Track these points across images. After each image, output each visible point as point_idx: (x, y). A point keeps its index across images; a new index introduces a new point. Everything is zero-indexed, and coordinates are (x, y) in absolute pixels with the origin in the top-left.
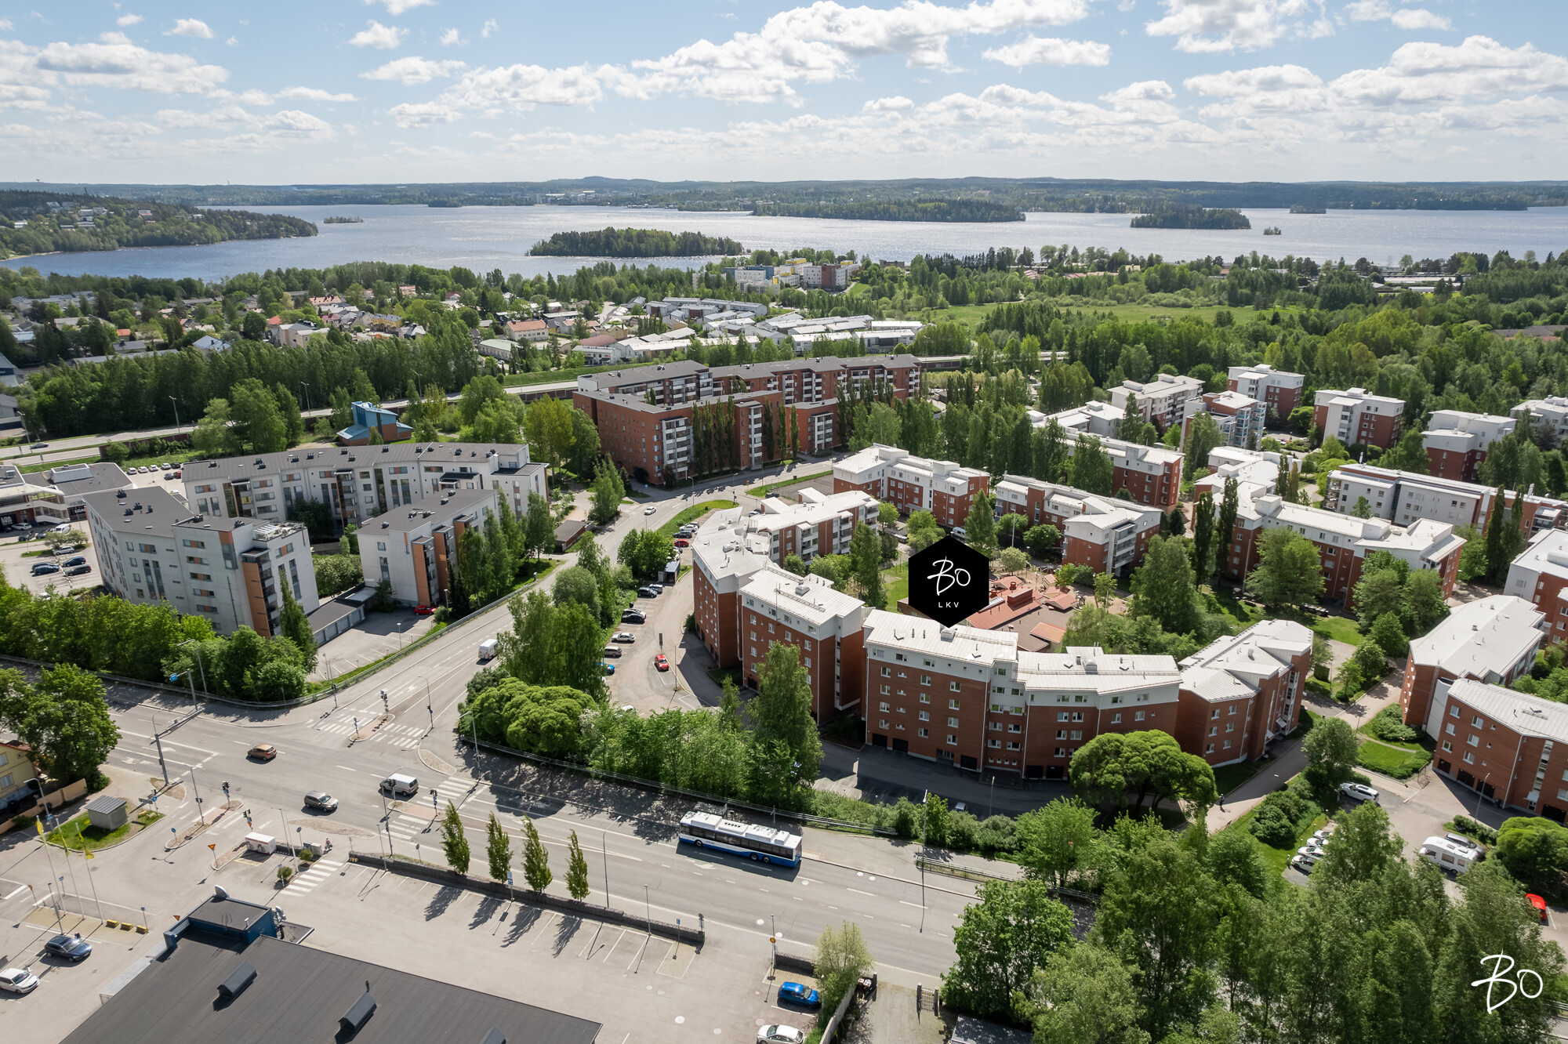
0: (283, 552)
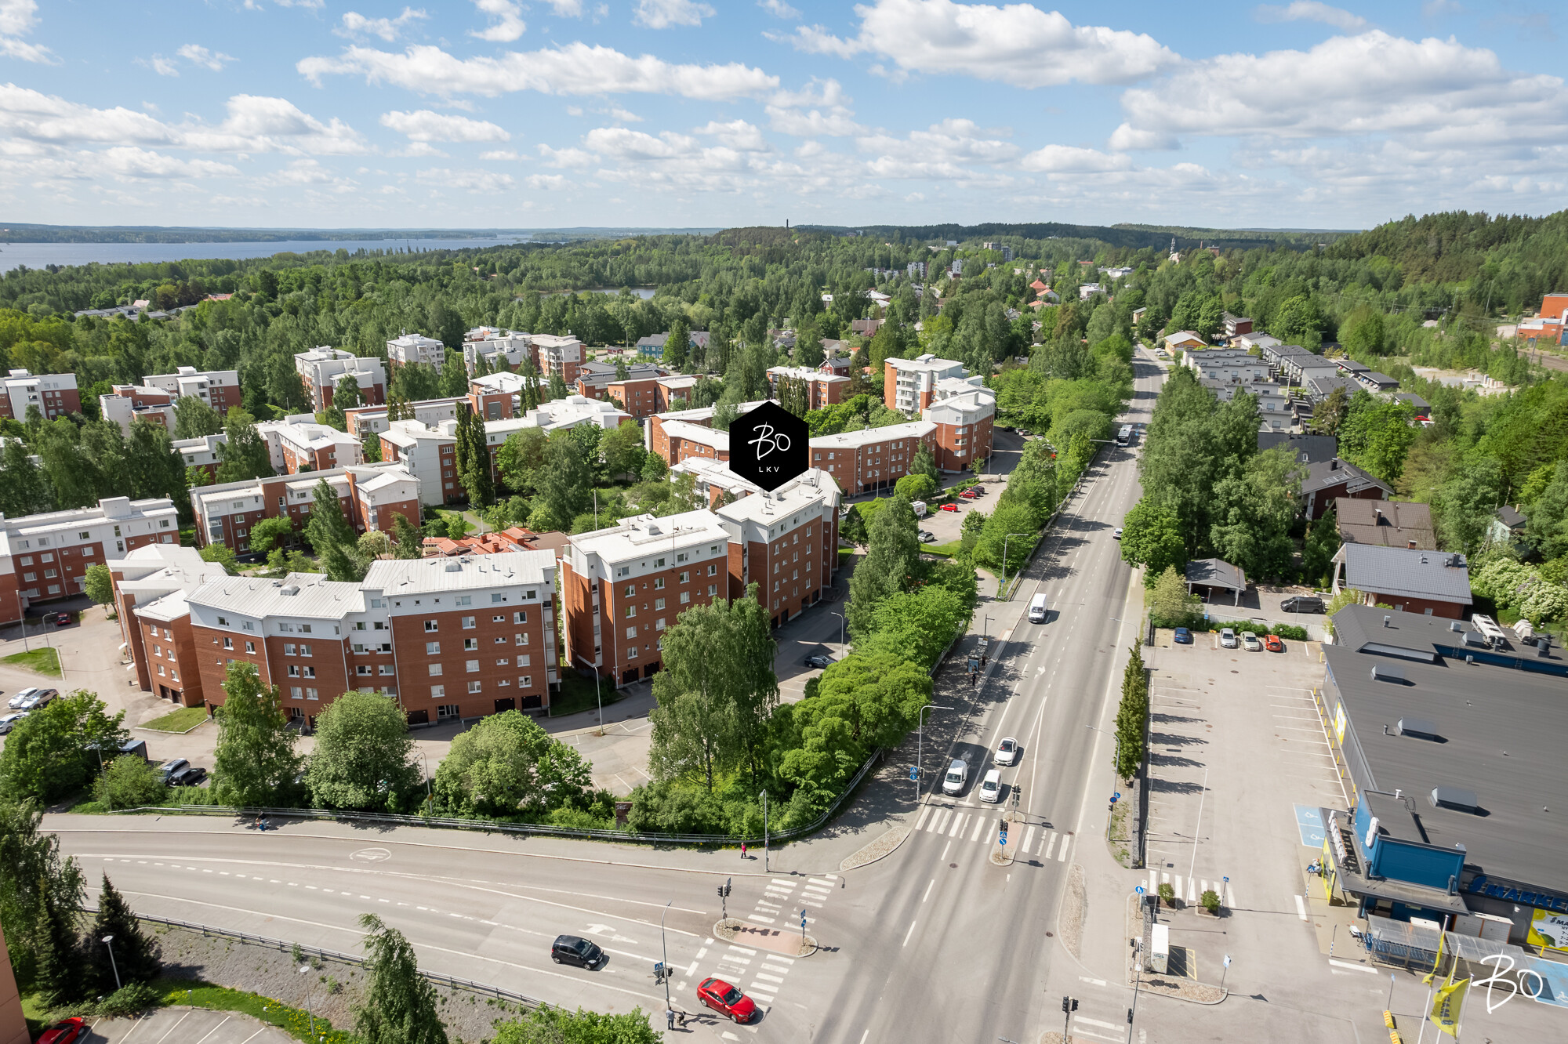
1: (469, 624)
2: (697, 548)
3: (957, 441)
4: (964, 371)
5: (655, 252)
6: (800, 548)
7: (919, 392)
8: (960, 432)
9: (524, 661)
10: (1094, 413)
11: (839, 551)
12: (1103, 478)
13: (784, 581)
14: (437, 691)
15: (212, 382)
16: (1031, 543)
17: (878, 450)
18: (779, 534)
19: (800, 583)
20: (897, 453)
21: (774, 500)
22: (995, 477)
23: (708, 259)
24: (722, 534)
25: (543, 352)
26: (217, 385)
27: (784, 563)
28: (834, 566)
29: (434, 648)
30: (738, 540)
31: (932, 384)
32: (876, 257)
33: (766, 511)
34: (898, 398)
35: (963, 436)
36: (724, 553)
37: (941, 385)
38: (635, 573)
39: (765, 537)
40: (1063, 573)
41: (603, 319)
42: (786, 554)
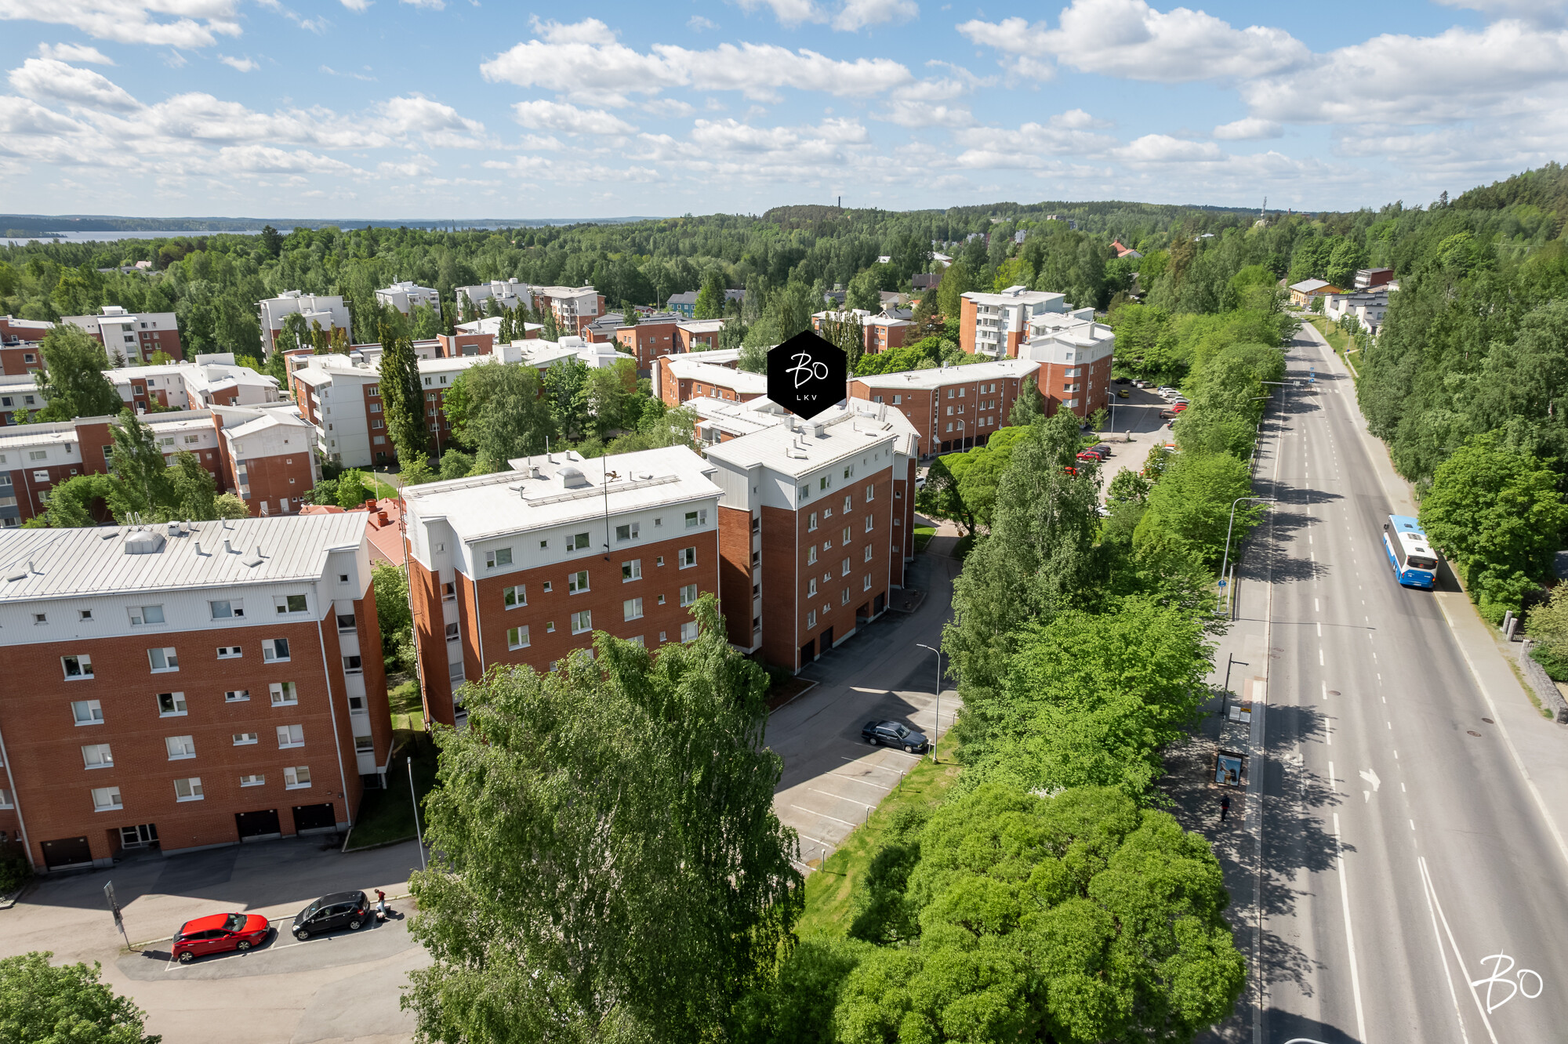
1: (164, 662)
2: (657, 513)
3: (1067, 386)
4: (1065, 305)
5: (701, 229)
6: (855, 521)
7: (1006, 332)
8: (1072, 374)
9: (291, 737)
10: (1260, 346)
11: (916, 531)
12: (1288, 433)
13: (827, 578)
14: (106, 799)
15: (143, 325)
16: (1253, 518)
17: (962, 394)
18: (816, 495)
19: (854, 581)
20: (987, 399)
21: (810, 437)
22: (1122, 436)
23: (756, 233)
24: (709, 488)
25: (556, 304)
26: (150, 328)
27: (827, 546)
28: (908, 554)
29: (89, 712)
30: (740, 501)
31: (1023, 321)
32: (934, 229)
33: (793, 453)
34: (978, 339)
35: (1076, 381)
36: (711, 524)
37: (1036, 321)
38: (525, 560)
39: (791, 498)
40: (1303, 570)
41: (633, 277)
42: (829, 530)
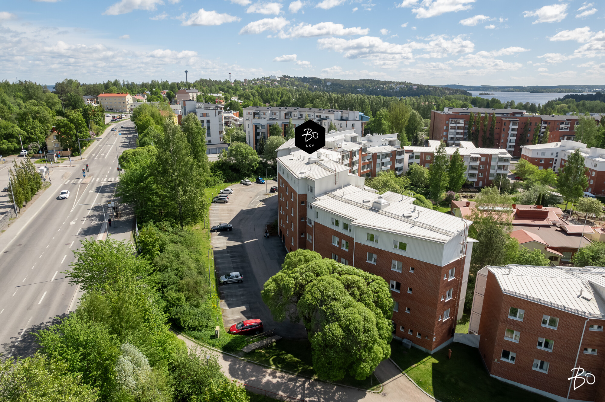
0: (203, 115)
